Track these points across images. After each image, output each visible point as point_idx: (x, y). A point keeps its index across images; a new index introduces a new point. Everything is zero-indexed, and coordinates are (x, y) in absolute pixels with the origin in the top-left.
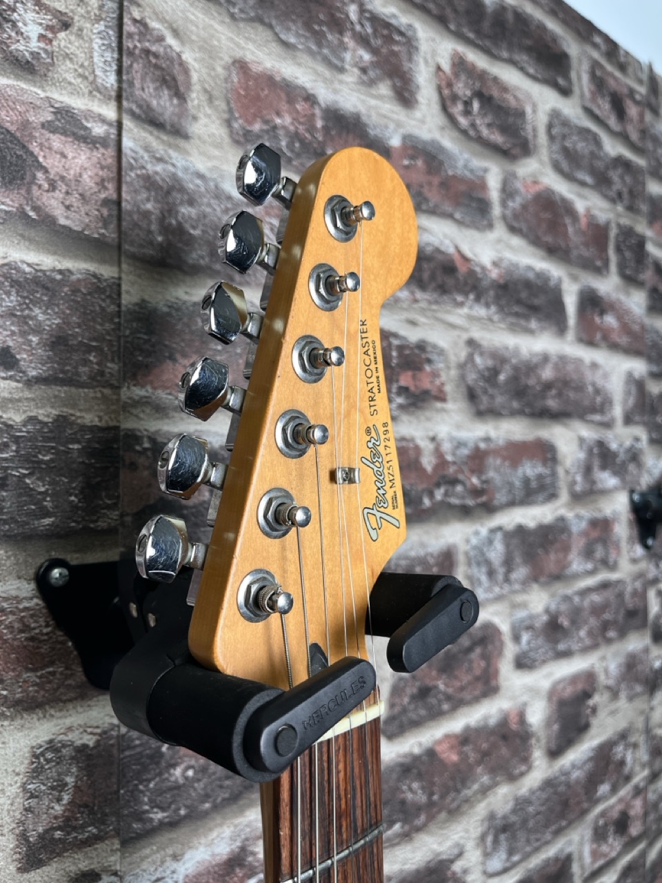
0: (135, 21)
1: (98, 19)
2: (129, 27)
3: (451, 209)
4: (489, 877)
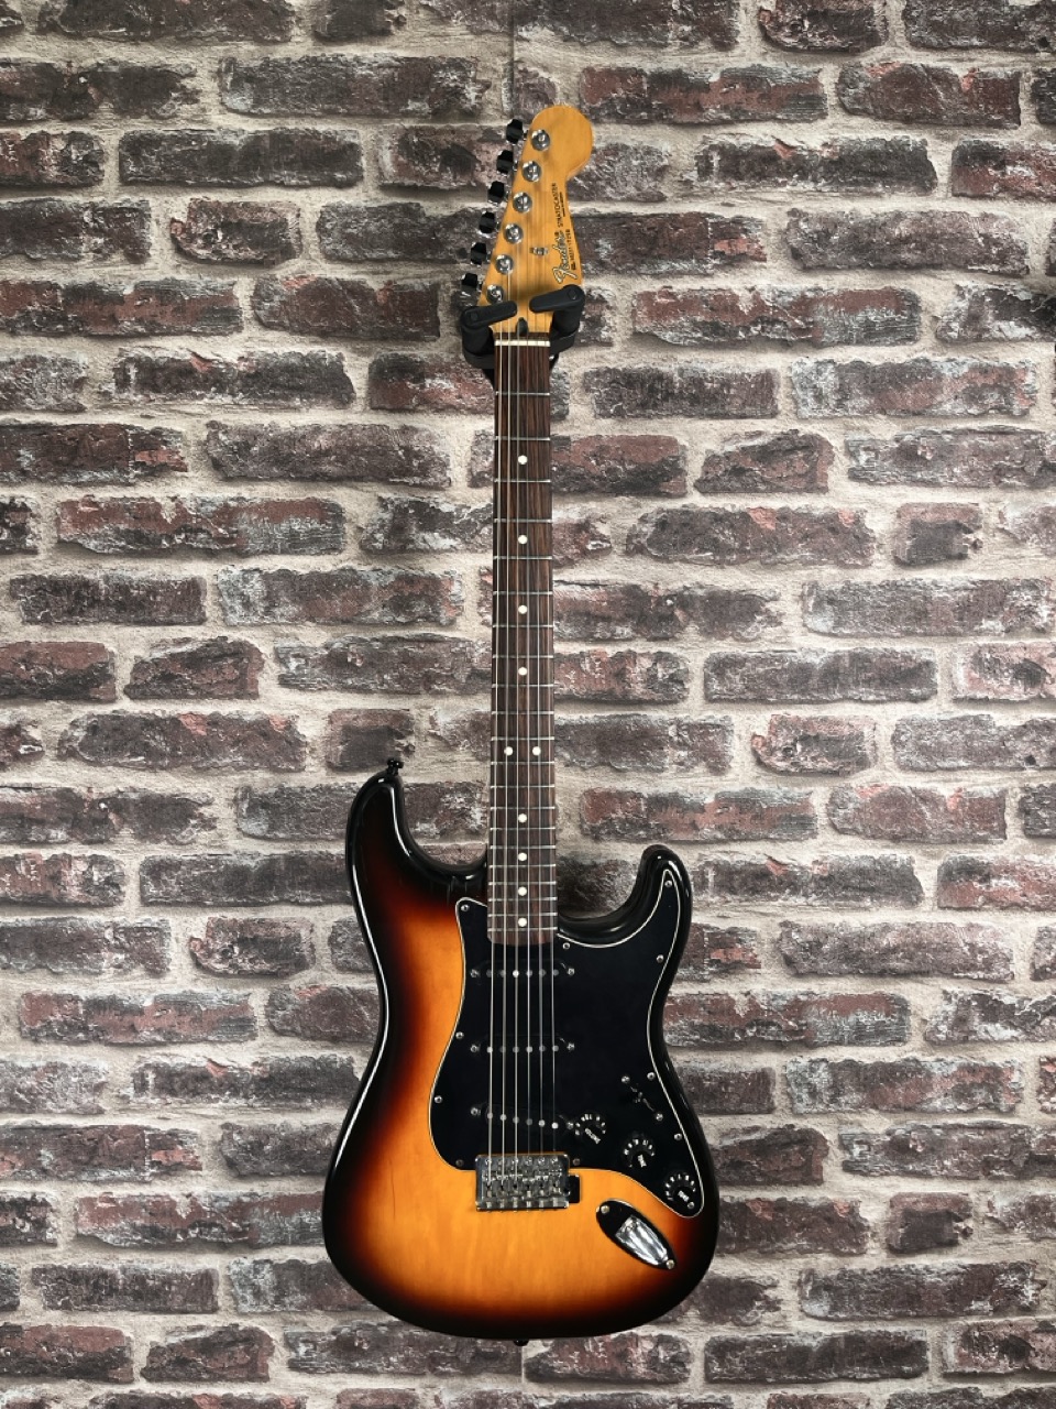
0: (520, 72)
1: (504, 77)
2: (517, 76)
3: (773, 113)
4: (811, 631)
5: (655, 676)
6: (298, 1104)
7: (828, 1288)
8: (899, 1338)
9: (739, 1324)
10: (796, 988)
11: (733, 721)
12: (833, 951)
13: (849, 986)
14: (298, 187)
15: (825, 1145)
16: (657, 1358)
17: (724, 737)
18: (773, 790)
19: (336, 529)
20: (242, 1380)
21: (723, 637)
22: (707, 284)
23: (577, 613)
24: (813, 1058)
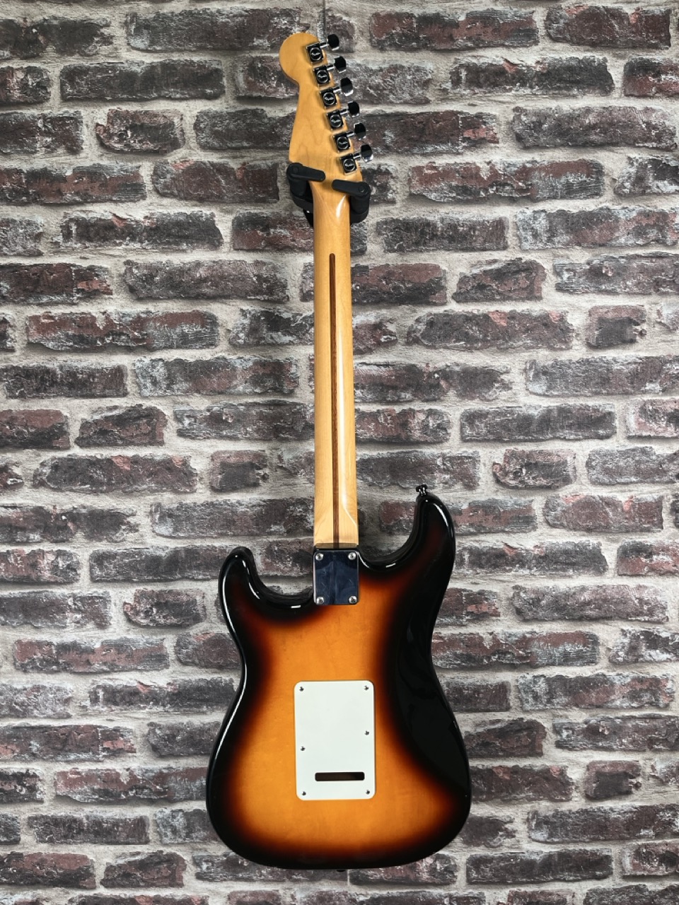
0: (330, 17)
1: (318, 21)
2: (328, 20)
3: (502, 41)
4: (531, 393)
5: (428, 426)
6: (197, 710)
7: (547, 822)
8: (593, 854)
9: (489, 846)
10: (524, 629)
11: (480, 454)
12: (548, 605)
13: (559, 627)
14: (181, 99)
15: (544, 731)
16: (435, 869)
17: (475, 465)
18: (507, 499)
19: (213, 331)
20: (166, 886)
21: (473, 398)
22: (459, 159)
23: (375, 384)
24: (536, 675)
